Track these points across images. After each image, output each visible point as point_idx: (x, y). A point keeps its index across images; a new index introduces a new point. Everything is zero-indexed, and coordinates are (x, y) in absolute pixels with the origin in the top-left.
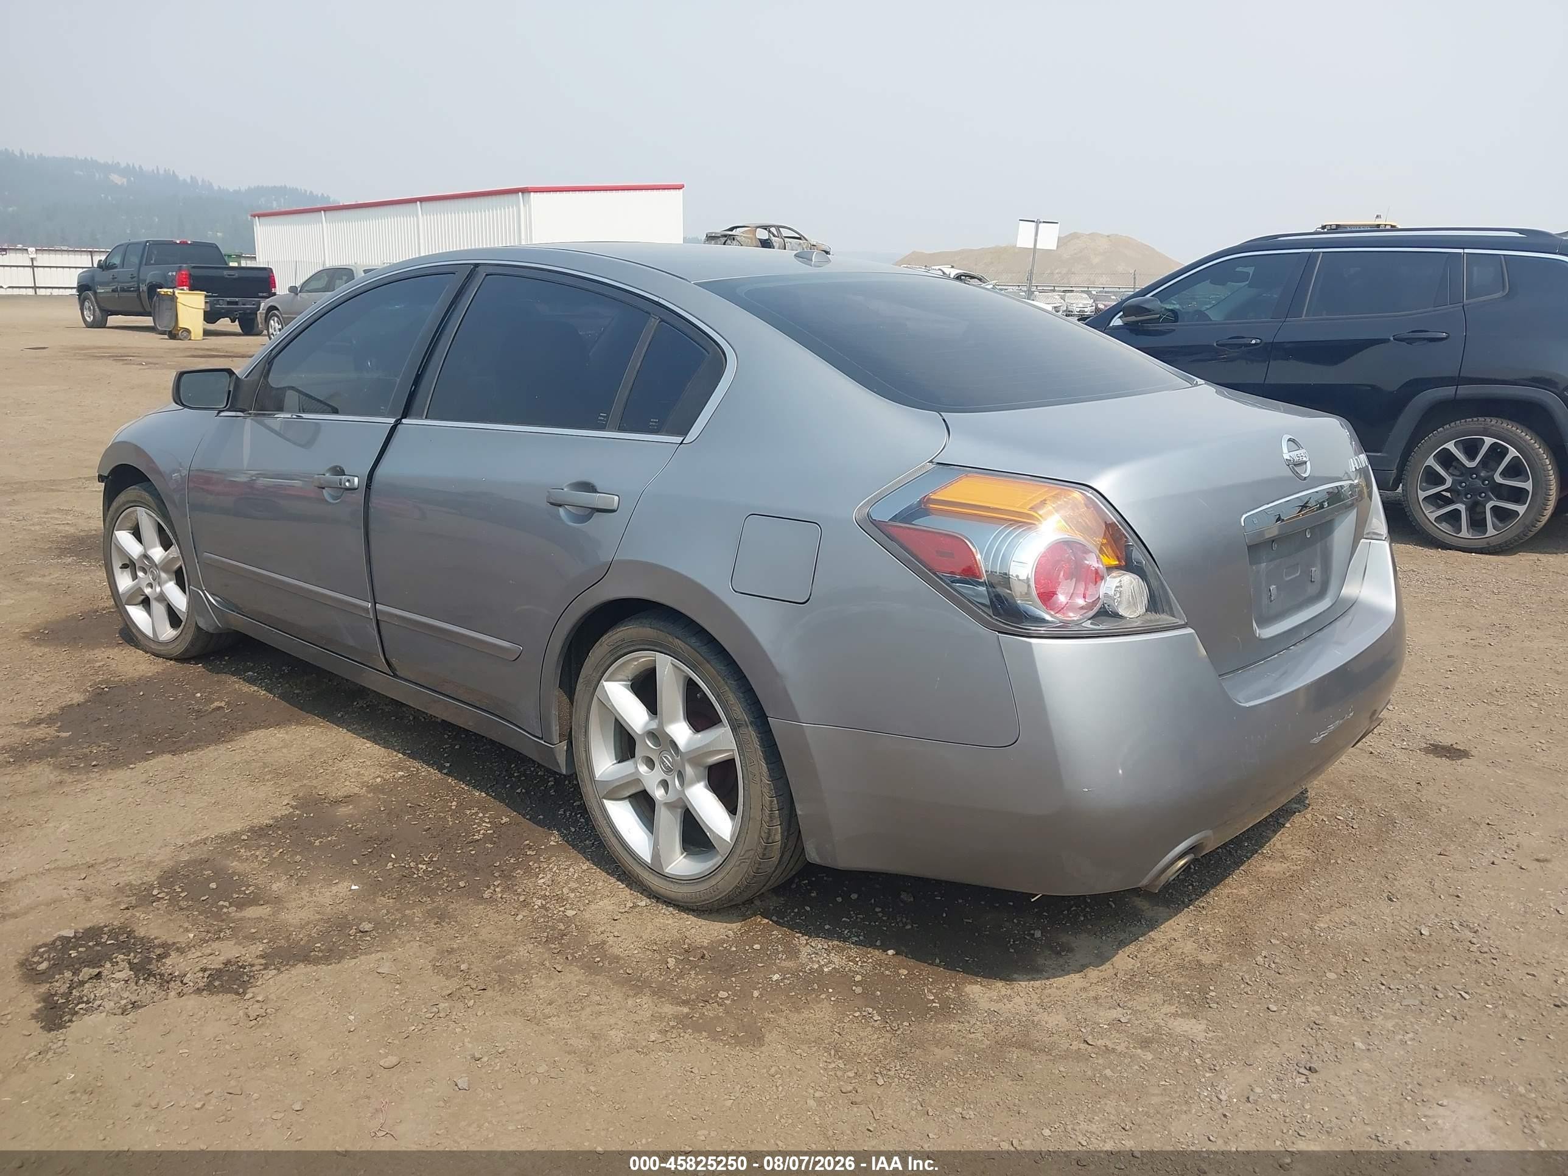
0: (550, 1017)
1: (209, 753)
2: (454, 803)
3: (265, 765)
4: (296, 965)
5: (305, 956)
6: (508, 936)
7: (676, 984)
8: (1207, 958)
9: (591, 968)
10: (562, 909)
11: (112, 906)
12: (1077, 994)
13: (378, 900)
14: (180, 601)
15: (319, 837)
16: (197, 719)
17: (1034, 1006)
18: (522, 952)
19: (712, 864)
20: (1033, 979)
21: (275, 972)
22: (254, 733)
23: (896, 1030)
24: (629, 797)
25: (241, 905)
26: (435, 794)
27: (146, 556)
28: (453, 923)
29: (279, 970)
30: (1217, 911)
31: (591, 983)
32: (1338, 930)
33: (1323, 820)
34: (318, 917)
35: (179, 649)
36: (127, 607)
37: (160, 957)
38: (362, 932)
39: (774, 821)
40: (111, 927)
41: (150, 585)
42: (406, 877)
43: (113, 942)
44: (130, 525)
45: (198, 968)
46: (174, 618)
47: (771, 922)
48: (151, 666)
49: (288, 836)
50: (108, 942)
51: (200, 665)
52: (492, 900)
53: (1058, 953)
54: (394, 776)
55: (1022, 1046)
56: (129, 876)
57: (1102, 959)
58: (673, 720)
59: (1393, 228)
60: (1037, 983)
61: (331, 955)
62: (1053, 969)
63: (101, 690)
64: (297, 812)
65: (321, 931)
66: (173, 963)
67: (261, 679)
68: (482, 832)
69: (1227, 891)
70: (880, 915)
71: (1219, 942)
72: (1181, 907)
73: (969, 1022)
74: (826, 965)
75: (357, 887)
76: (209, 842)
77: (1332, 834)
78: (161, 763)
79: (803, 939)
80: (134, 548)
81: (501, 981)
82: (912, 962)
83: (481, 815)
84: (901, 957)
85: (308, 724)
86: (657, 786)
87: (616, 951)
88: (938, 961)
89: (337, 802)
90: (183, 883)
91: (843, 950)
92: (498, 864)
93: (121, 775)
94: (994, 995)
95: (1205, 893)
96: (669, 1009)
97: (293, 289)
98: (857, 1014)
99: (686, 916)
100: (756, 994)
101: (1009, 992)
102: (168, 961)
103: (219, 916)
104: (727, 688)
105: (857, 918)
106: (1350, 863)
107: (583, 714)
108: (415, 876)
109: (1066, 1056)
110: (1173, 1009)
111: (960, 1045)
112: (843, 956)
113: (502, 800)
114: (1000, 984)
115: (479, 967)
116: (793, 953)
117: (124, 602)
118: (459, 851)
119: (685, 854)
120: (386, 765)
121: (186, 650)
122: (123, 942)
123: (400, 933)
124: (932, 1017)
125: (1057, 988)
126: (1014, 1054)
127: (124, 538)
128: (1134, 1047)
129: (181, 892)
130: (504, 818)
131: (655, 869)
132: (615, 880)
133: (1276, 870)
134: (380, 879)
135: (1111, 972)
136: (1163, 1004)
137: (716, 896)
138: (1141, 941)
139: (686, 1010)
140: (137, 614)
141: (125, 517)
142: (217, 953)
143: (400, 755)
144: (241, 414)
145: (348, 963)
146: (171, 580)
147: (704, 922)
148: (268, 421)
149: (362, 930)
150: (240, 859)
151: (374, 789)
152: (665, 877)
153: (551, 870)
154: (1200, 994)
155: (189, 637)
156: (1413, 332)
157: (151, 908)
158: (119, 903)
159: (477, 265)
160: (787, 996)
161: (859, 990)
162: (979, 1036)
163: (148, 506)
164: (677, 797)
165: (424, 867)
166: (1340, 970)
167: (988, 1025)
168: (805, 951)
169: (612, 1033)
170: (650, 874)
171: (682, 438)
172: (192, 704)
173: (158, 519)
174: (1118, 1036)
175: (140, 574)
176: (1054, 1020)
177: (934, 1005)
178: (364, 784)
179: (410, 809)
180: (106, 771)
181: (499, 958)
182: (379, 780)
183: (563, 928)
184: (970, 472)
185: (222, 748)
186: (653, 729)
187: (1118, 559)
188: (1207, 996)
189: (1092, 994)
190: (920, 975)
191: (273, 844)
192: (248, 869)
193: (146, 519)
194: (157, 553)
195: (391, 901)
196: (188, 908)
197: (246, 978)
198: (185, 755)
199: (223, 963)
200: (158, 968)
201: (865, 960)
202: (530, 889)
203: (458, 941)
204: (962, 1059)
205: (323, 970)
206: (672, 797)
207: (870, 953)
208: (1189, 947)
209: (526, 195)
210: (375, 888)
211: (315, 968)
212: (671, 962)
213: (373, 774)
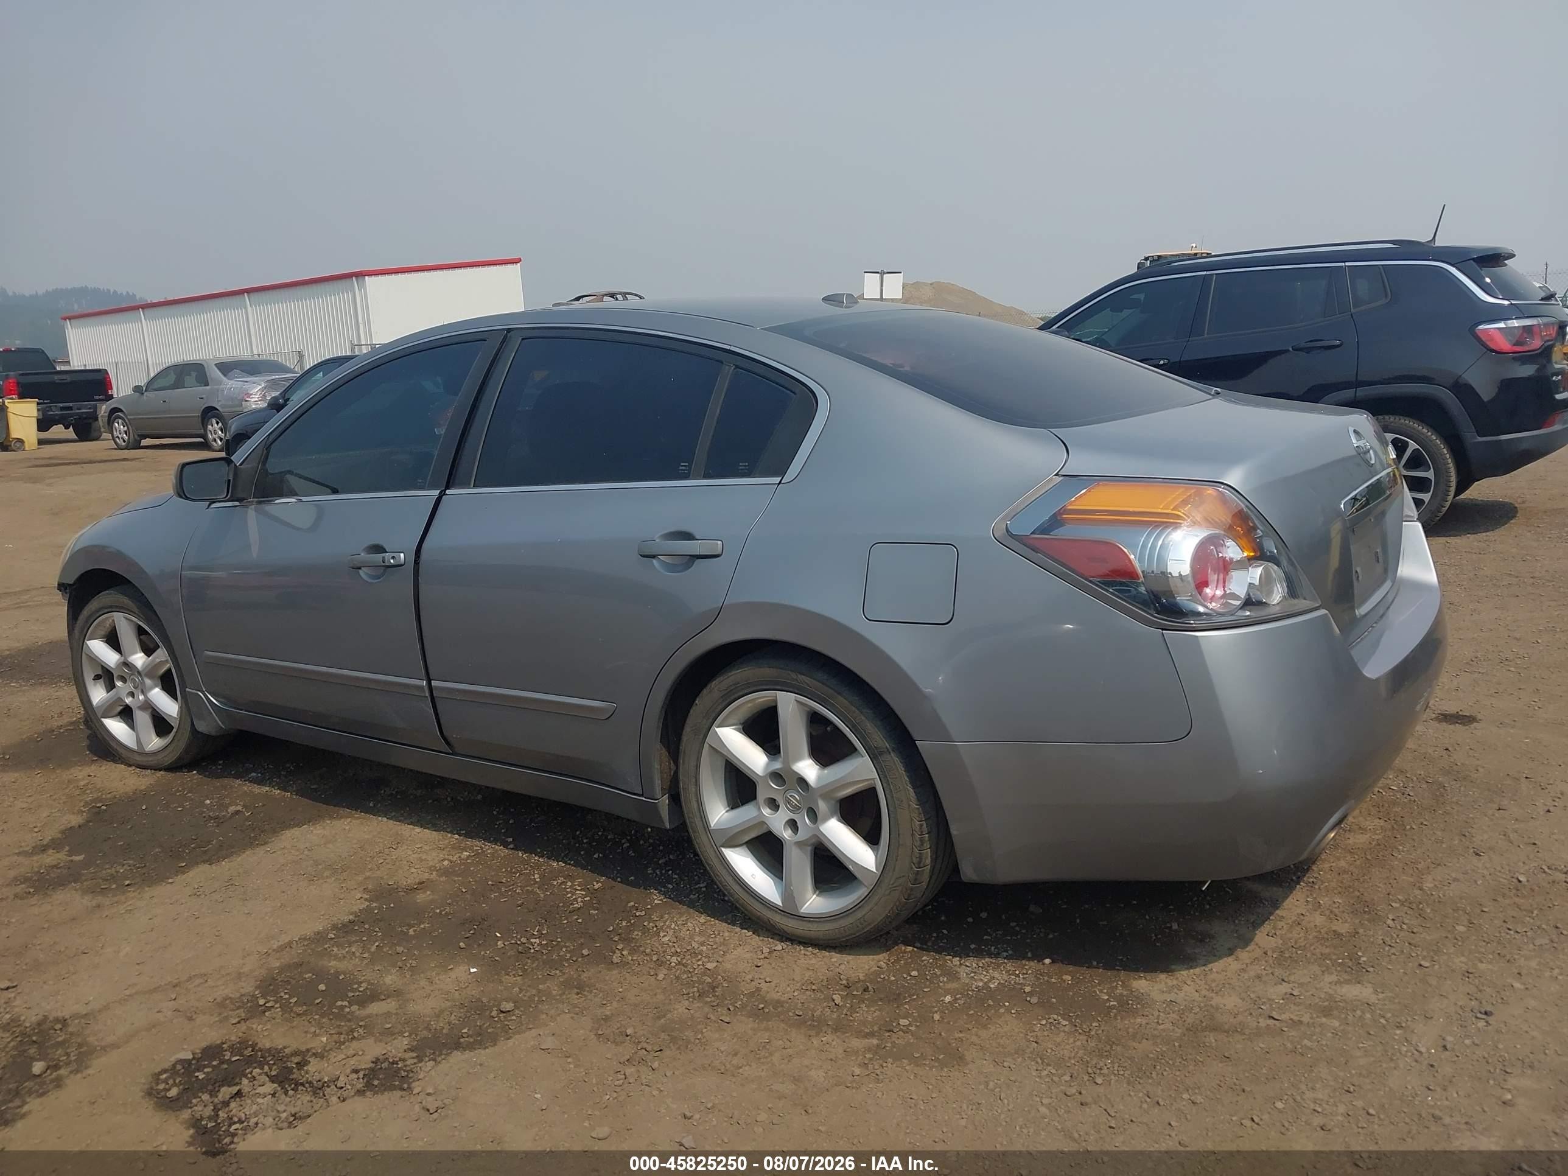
0: (741, 1068)
1: (249, 858)
2: (536, 876)
3: (317, 863)
4: (451, 1053)
5: (456, 1044)
6: (658, 996)
7: (852, 1018)
8: (1343, 928)
9: (758, 1014)
10: (700, 963)
11: (220, 1021)
12: (1239, 975)
13: (503, 980)
14: (169, 707)
15: (410, 926)
16: (218, 826)
17: (1204, 992)
18: (680, 1009)
19: (856, 898)
20: (1191, 968)
21: (432, 1063)
22: (288, 833)
23: (1089, 1032)
24: (746, 843)
25: (363, 1001)
26: (511, 869)
27: (126, 664)
28: (594, 991)
29: (435, 1060)
30: (1327, 884)
31: (767, 1029)
32: (1446, 888)
33: (1379, 791)
34: (449, 1004)
35: (169, 759)
36: (103, 720)
37: (300, 1065)
38: (504, 1012)
39: (925, 845)
40: (229, 1043)
41: (132, 694)
42: (523, 953)
43: (238, 1058)
44: (103, 633)
45: (348, 1071)
46: (161, 725)
47: (915, 949)
48: (140, 779)
49: (377, 929)
50: (234, 1059)
51: (195, 772)
52: (624, 964)
53: (1201, 941)
54: (460, 857)
55: (1215, 1029)
56: (223, 990)
57: (1245, 941)
58: (799, 758)
59: (1209, 255)
60: (1197, 970)
61: (482, 1039)
62: (1205, 956)
63: (98, 809)
64: (375, 905)
65: (460, 1017)
66: (315, 1069)
67: (269, 779)
68: (579, 900)
69: (1327, 866)
70: (1017, 929)
71: (1344, 912)
72: (1293, 884)
73: (1153, 1015)
74: (989, 981)
75: (475, 970)
76: (294, 945)
77: (1394, 803)
78: (200, 874)
79: (956, 960)
80: (110, 657)
81: (673, 1040)
82: (1071, 968)
83: (569, 884)
84: (1057, 965)
85: (341, 818)
86: (784, 826)
87: (776, 996)
88: (1095, 963)
89: (410, 890)
90: (286, 989)
91: (999, 967)
92: (611, 928)
93: (161, 891)
94: (1162, 986)
95: (1308, 870)
96: (857, 1043)
97: (137, 389)
98: (1044, 1022)
99: (827, 953)
100: (937, 1017)
101: (1175, 982)
102: (310, 1068)
103: (341, 1016)
104: (863, 718)
105: (997, 934)
106: (1424, 827)
107: (693, 763)
108: (532, 951)
109: (1258, 1033)
110: (1334, 978)
111: (1155, 1037)
112: (1002, 971)
113: (583, 868)
114: (1163, 976)
115: (643, 1030)
116: (953, 976)
117: (99, 717)
118: (565, 922)
119: (817, 893)
120: (446, 848)
121: (179, 758)
122: (249, 1056)
123: (543, 1008)
124: (1115, 1015)
125: (1217, 972)
126: (1211, 1038)
127: (99, 648)
128: (1317, 1017)
129: (290, 998)
130: (595, 883)
131: (790, 911)
132: (738, 929)
133: (1361, 841)
134: (497, 958)
135: (1258, 953)
136: (1323, 975)
137: (863, 929)
138: (1272, 920)
139: (875, 1041)
140: (116, 727)
141: (98, 625)
142: (360, 1053)
143: (457, 836)
144: (237, 503)
145: (504, 1045)
146: (156, 686)
147: (850, 957)
148: (268, 508)
149: (504, 1010)
150: (336, 957)
151: (445, 872)
152: (802, 918)
153: (669, 927)
154: (1351, 960)
155: (182, 744)
156: (1311, 341)
157: (265, 1019)
158: (227, 1018)
159: (509, 330)
160: (967, 1015)
161: (1034, 1000)
162: (1169, 1026)
163: (128, 610)
164: (810, 835)
165: (537, 941)
166: (1466, 923)
167: (1172, 1015)
168: (963, 972)
169: (813, 1073)
170: (783, 917)
171: (780, 478)
172: (204, 812)
173: (141, 623)
174: (1297, 1008)
175: (119, 684)
176: (1230, 1001)
177: (1112, 1003)
178: (432, 869)
179: (493, 887)
180: (144, 889)
181: (659, 1018)
182: (446, 863)
183: (710, 981)
184: (1100, 480)
185: (260, 851)
186: (777, 769)
187: (1254, 551)
188: (1360, 962)
189: (1252, 974)
190: (1085, 978)
191: (365, 939)
192: (350, 968)
193: (124, 624)
194: (139, 659)
195: (518, 978)
196: (305, 1013)
197: (404, 1074)
198: (223, 863)
199: (373, 1062)
200: (303, 1077)
201: (1025, 972)
202: (658, 948)
203: (608, 1008)
204: (1164, 1049)
205: (482, 1055)
206: (802, 835)
207: (1026, 965)
208: (1318, 920)
209: (360, 279)
210: (494, 968)
211: (472, 1053)
212: (838, 999)
213: (434, 858)
